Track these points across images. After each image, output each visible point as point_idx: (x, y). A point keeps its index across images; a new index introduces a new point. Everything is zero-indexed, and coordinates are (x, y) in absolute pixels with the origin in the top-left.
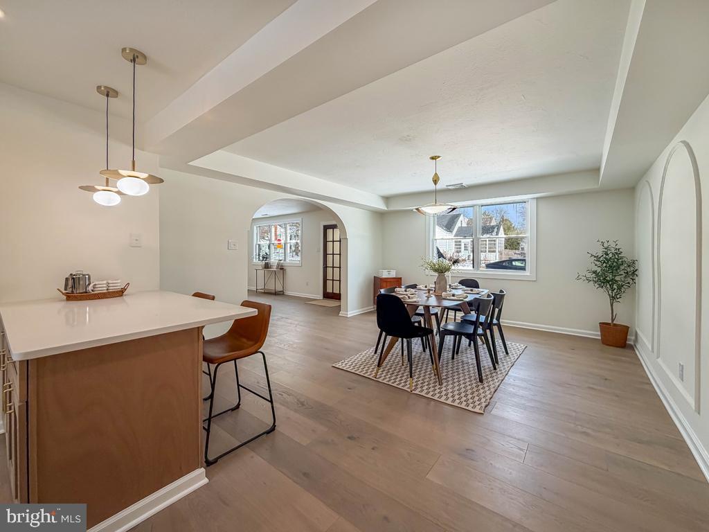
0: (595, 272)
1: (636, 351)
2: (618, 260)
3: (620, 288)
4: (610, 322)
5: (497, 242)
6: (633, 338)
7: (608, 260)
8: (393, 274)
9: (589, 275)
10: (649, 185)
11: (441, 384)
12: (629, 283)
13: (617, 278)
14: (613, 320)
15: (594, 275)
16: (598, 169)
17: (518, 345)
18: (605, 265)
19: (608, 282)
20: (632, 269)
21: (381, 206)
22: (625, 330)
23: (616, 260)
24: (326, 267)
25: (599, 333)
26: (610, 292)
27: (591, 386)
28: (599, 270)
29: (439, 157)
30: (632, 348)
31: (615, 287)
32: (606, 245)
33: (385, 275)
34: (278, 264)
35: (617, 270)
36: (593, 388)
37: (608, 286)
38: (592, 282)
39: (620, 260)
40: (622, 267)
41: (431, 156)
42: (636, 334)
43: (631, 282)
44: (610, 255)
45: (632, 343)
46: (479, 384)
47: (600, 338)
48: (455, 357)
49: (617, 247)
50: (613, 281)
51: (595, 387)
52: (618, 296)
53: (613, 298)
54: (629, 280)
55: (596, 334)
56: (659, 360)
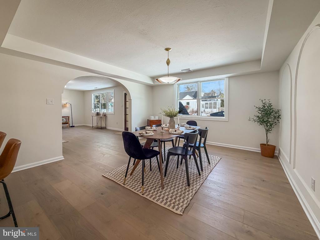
0: (258, 117)
1: (280, 160)
2: (270, 110)
3: (271, 125)
4: (266, 143)
5: (217, 103)
6: (278, 152)
7: (265, 110)
8: (157, 118)
9: (255, 118)
10: (289, 66)
11: (163, 188)
12: (276, 122)
13: (270, 120)
14: (267, 142)
15: (258, 118)
16: (260, 60)
17: (217, 157)
18: (263, 113)
19: (265, 122)
20: (278, 115)
21: (150, 82)
22: (274, 148)
23: (269, 110)
24: (126, 115)
25: (260, 149)
26: (266, 127)
27: (255, 186)
28: (260, 115)
29: (170, 49)
30: (277, 158)
31: (268, 124)
32: (264, 102)
33: (152, 118)
34: (103, 114)
35: (269, 115)
36: (255, 188)
37: (265, 124)
38: (256, 122)
39: (272, 110)
40: (272, 114)
41: (165, 48)
42: (279, 150)
43: (277, 122)
44: (266, 107)
45: (277, 155)
46: (187, 187)
47: (260, 152)
48: (179, 167)
49: (270, 103)
50: (268, 122)
51: (257, 187)
52: (270, 130)
53: (267, 131)
54: (276, 121)
55: (258, 150)
56: (295, 170)
